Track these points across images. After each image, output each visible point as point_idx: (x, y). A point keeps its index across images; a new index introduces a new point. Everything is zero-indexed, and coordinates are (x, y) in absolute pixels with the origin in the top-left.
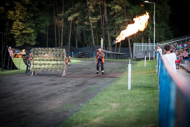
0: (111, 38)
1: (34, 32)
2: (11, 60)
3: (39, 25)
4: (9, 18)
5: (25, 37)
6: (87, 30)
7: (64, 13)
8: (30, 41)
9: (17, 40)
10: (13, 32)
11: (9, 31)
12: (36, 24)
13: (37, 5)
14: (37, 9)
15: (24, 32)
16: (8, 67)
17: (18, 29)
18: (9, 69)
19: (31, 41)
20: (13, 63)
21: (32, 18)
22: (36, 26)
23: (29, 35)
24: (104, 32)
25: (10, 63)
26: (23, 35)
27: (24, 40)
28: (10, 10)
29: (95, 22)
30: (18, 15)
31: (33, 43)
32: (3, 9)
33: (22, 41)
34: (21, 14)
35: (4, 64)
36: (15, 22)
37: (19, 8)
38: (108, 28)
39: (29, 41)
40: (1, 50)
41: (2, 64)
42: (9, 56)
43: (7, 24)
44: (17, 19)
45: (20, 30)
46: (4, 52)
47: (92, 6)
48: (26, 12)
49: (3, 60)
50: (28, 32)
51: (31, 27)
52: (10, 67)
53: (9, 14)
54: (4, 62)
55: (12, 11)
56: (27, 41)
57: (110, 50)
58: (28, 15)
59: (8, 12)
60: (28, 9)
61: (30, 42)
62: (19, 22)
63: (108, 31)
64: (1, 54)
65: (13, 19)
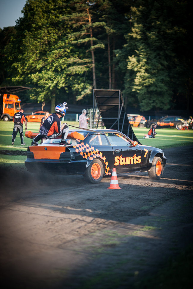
1: (167, 90)
2: (132, 132)
4: (130, 67)
5: (155, 97)
8: (162, 104)
9: (142, 102)
10: (135, 89)
11: (129, 88)
13: (173, 48)
15: (152, 89)
17: (143, 84)
19: (163, 103)
20: (134, 136)
26: (151, 95)
27: (153, 103)
28: (131, 56)
30: (144, 63)
31: (166, 106)
33: (150, 103)
34: (150, 61)
36: (138, 74)
39: (160, 103)
40: (117, 117)
42: (128, 126)
43: (127, 77)
45: (146, 86)
50: (159, 90)
53: (130, 62)
55: (134, 57)
56: (157, 104)
58: (159, 63)
59: (128, 59)
61: (161, 106)
62: (145, 73)
64: (117, 122)
65: (136, 69)
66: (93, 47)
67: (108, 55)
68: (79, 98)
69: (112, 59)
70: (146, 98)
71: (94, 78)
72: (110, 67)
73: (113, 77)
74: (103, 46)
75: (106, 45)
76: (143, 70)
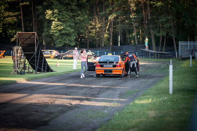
0: (154, 37)
1: (73, 32)
2: (45, 62)
3: (79, 24)
4: (47, 18)
5: (65, 37)
6: (129, 28)
7: (105, 11)
8: (69, 42)
9: (57, 41)
10: (52, 32)
11: (47, 31)
12: (76, 23)
13: (76, 4)
14: (76, 8)
15: (63, 32)
16: (42, 70)
17: (57, 29)
18: (43, 71)
19: (71, 41)
20: (48, 65)
21: (71, 17)
22: (76, 25)
23: (68, 35)
24: (148, 30)
25: (44, 65)
26: (62, 35)
27: (64, 41)
28: (48, 10)
29: (137, 20)
30: (57, 15)
31: (72, 43)
32: (41, 9)
33: (62, 41)
34: (60, 13)
35: (37, 67)
36: (53, 22)
37: (57, 7)
38: (151, 26)
39: (68, 41)
40: (35, 52)
41: (36, 66)
42: (43, 58)
43: (45, 24)
44: (55, 18)
45: (59, 30)
46: (37, 54)
47: (133, 3)
48: (65, 11)
49: (37, 62)
50: (67, 32)
51: (70, 26)
52: (44, 69)
53: (47, 13)
54: (38, 64)
55: (50, 10)
56: (67, 41)
57: (154, 49)
58: (67, 14)
59: (46, 11)
60: (67, 8)
61: (69, 43)
62: (57, 21)
63: (151, 30)
64: (35, 55)
65: (52, 19)
66: (21, 4)
67: (32, 10)
68: (13, 40)
69: (35, 12)
70: (59, 38)
71: (23, 25)
72: (33, 17)
73: (36, 24)
74: (28, 3)
75: (30, 3)
76: (56, 20)
